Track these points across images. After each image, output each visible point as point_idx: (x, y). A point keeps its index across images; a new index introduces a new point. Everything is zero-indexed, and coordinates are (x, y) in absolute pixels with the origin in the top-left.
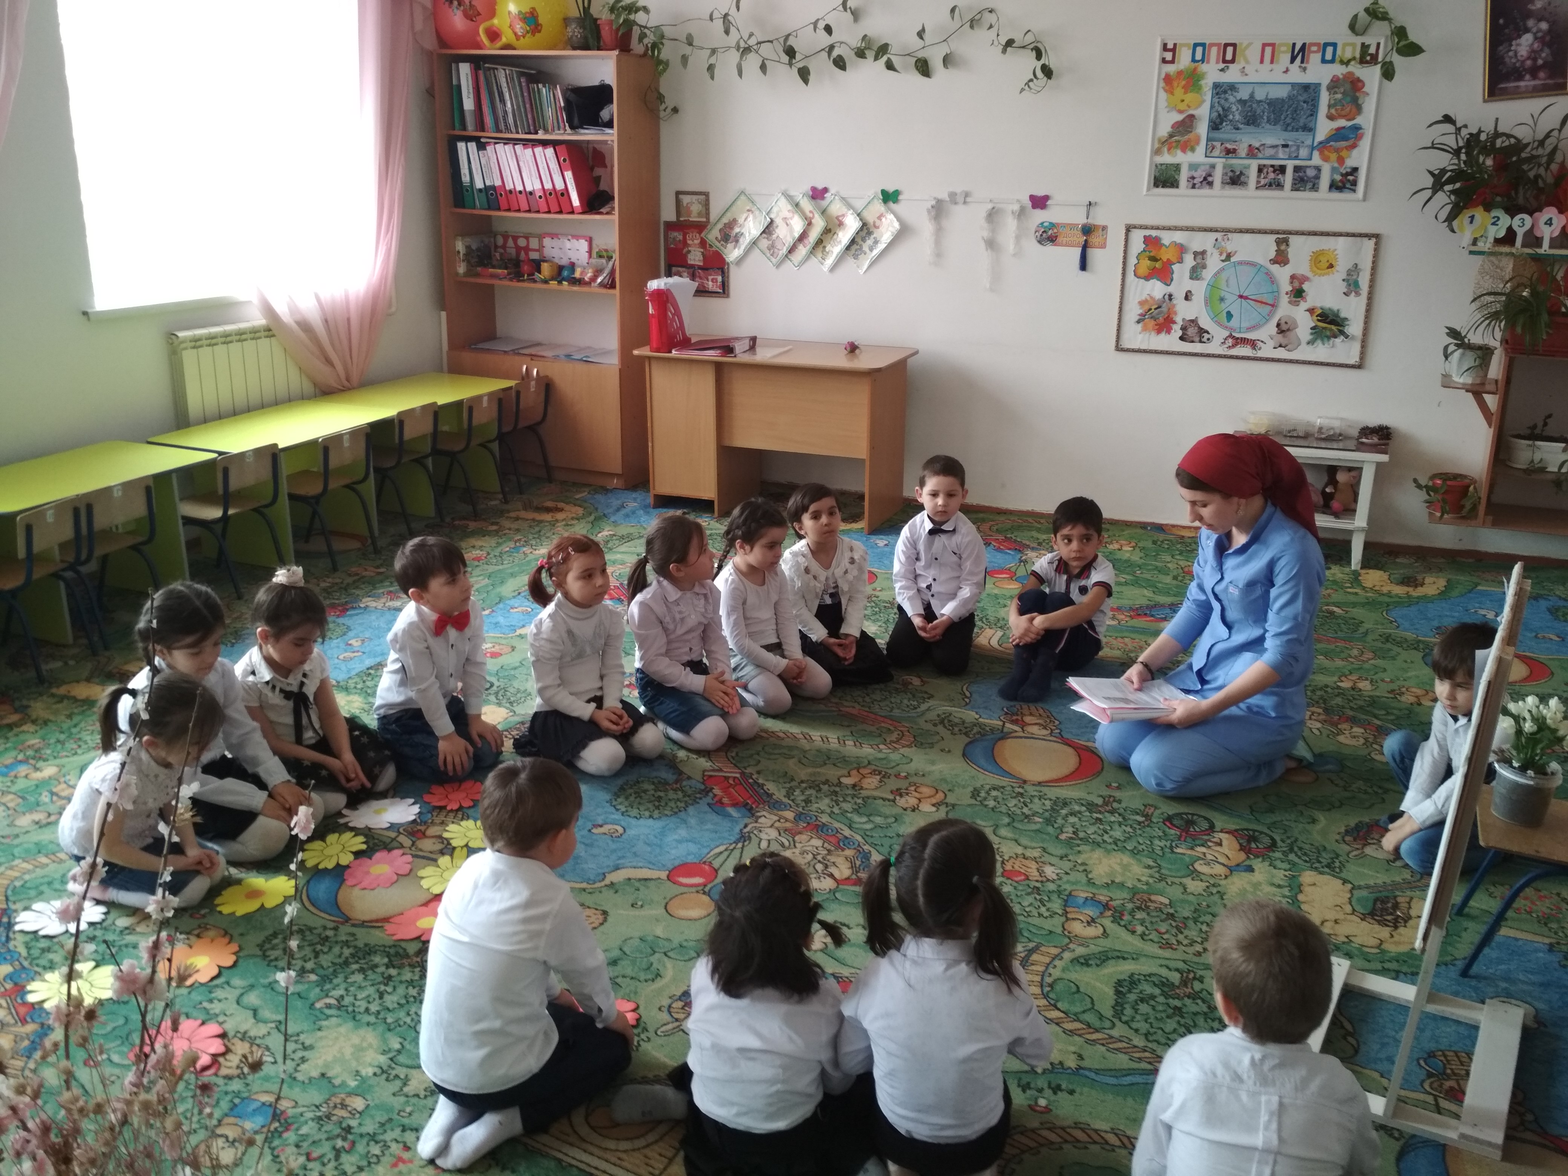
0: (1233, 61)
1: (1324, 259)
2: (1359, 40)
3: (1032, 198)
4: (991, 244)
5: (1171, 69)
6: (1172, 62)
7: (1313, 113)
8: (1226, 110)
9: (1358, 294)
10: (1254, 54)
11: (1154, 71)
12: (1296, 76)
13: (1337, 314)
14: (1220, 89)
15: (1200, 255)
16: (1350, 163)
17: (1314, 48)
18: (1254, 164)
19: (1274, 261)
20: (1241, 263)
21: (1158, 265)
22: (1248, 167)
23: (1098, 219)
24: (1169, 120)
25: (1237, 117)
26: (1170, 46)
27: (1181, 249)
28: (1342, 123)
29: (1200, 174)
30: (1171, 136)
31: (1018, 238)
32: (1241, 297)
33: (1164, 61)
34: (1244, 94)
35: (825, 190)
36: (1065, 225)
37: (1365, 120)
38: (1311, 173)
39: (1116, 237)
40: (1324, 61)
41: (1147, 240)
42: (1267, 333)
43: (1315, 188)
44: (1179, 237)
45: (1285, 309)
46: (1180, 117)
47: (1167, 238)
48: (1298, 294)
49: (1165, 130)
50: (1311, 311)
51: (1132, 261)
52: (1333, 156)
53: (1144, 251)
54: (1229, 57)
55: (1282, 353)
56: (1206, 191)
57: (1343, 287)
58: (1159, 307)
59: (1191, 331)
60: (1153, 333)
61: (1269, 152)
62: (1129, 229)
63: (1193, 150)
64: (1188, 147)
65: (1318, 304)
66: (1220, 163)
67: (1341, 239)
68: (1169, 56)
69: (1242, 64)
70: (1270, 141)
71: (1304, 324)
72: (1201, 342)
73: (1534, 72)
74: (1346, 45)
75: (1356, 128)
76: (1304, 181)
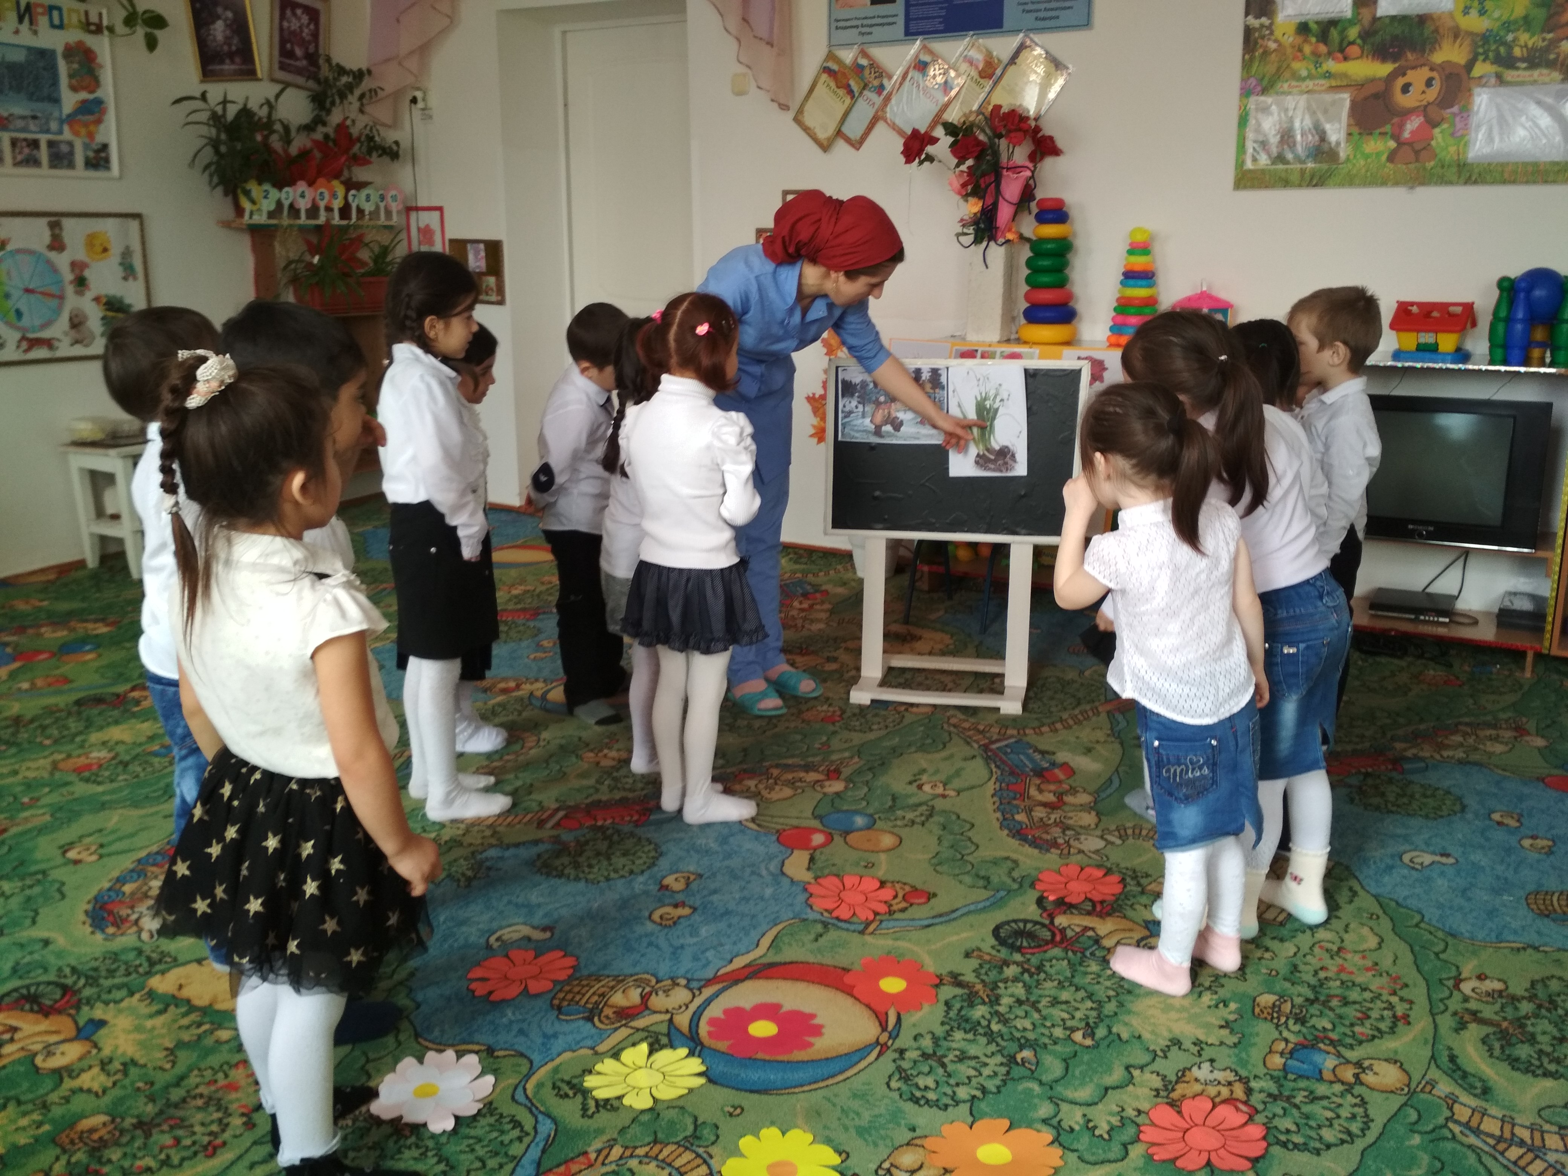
1: (97, 243)
2: (82, 7)
7: (55, 83)
9: (135, 278)
12: (26, 38)
13: (123, 301)
16: (100, 139)
17: (40, 10)
18: (6, 137)
20: (18, 251)
28: (84, 95)
32: (28, 291)
37: (107, 91)
38: (64, 148)
40: (52, 26)
42: (59, 329)
43: (71, 165)
45: (72, 301)
48: (81, 282)
50: (97, 299)
52: (83, 131)
57: (119, 272)
61: (20, 123)
65: (102, 292)
67: (111, 221)
70: (17, 110)
71: (94, 314)
73: (231, 56)
74: (70, 10)
75: (99, 102)
76: (60, 158)
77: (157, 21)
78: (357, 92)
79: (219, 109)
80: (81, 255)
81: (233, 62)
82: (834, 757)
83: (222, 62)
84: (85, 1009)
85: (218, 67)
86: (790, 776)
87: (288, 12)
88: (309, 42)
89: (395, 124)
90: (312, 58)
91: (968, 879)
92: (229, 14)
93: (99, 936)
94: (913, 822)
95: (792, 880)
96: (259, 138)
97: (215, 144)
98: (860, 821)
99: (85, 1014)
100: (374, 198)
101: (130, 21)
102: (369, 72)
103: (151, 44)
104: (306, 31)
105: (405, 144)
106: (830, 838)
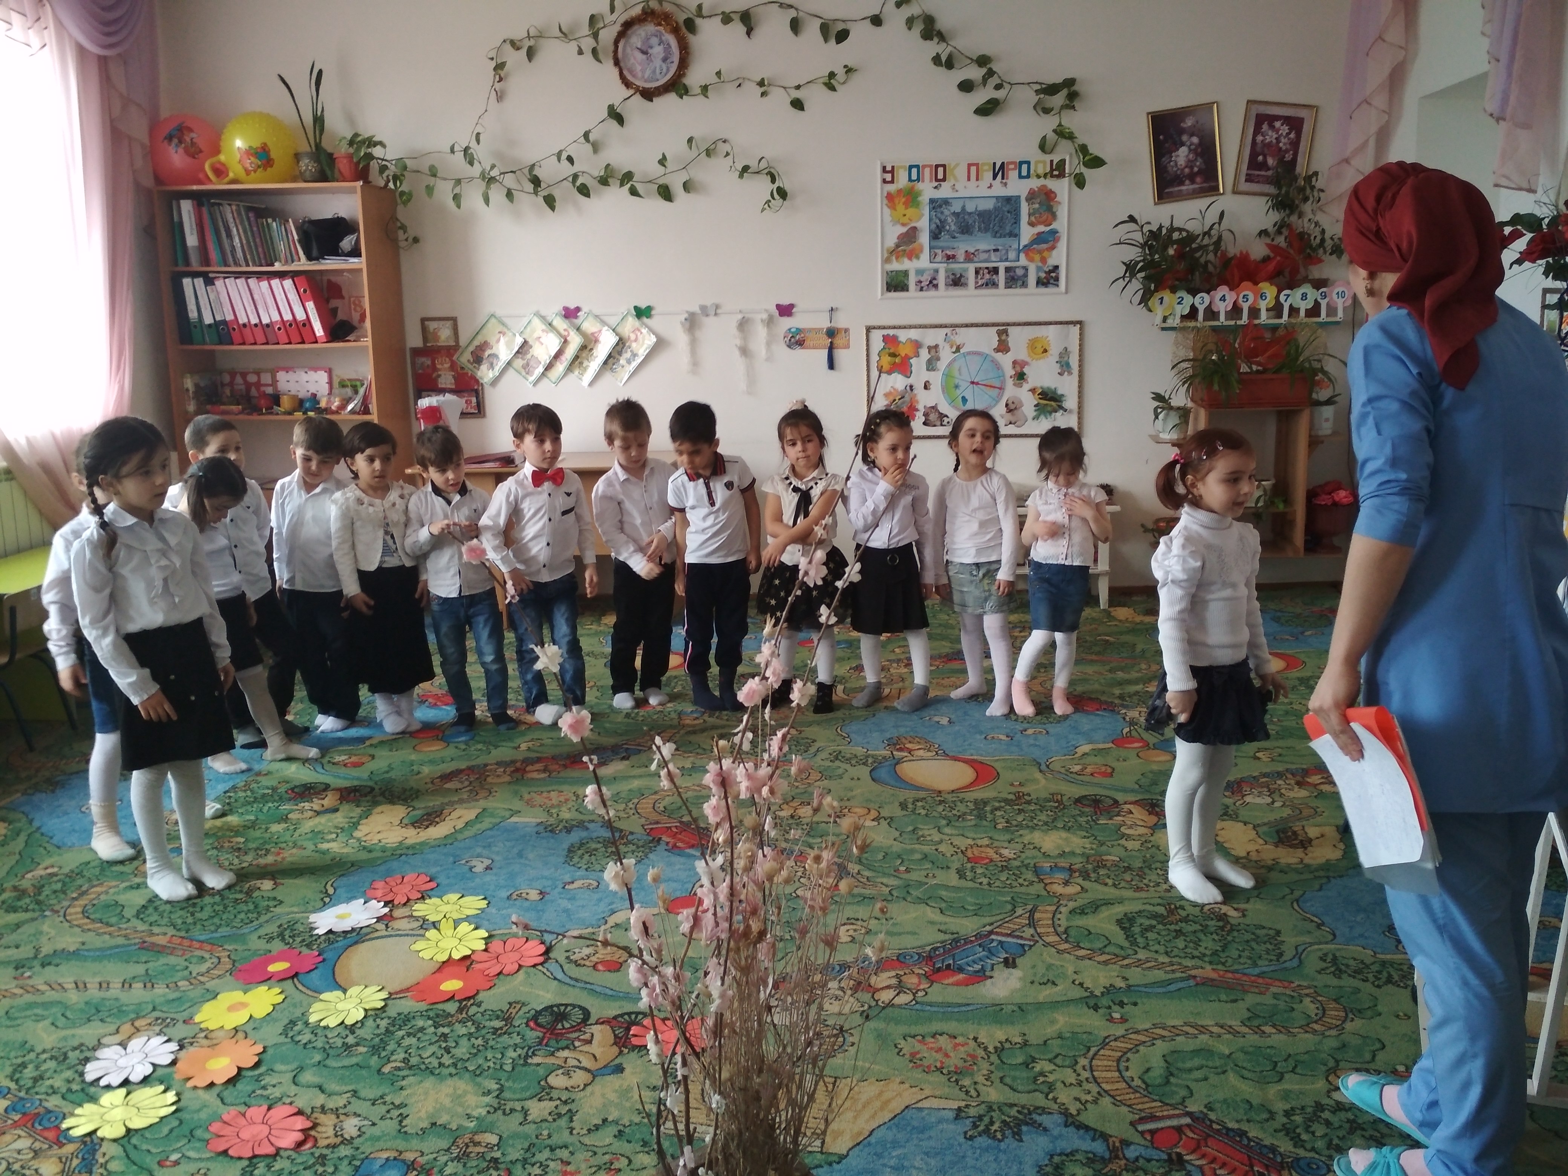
0: (944, 180)
1: (1039, 346)
2: (1048, 158)
3: (778, 307)
4: (745, 351)
5: (892, 188)
6: (892, 182)
7: (1017, 221)
8: (943, 222)
9: (1070, 373)
10: (961, 172)
11: (878, 191)
12: (999, 190)
13: (1055, 391)
14: (936, 205)
15: (934, 349)
16: (1051, 262)
17: (1012, 166)
19: (997, 350)
20: (969, 353)
21: (897, 360)
22: (966, 270)
23: (841, 322)
24: (895, 232)
25: (953, 227)
26: (889, 168)
27: (917, 345)
28: (1041, 228)
29: (926, 278)
30: (897, 246)
31: (769, 344)
32: (973, 383)
33: (885, 181)
34: (956, 207)
35: (578, 309)
36: (810, 330)
37: (1061, 224)
38: (1020, 272)
39: (858, 338)
40: (1021, 177)
41: (886, 338)
43: (1024, 285)
44: (913, 334)
46: (904, 230)
47: (903, 336)
48: (1021, 377)
49: (891, 241)
50: (1033, 390)
51: (874, 358)
52: (1037, 257)
53: (884, 348)
54: (940, 176)
55: (1013, 430)
56: (932, 293)
57: (1057, 368)
58: (903, 397)
59: (933, 417)
61: (984, 256)
62: (869, 329)
63: (918, 258)
64: (913, 255)
65: (1039, 385)
66: (942, 268)
67: (1052, 328)
68: (888, 177)
69: (952, 182)
70: (983, 246)
71: (1029, 403)
73: (1192, 178)
74: (1037, 162)
75: (1054, 232)
76: (1015, 280)
77: (1095, 162)
80: (1023, 355)
81: (1193, 182)
83: (1182, 183)
87: (1264, 127)
88: (1287, 151)
90: (1287, 166)
100: (1313, 296)
103: (1081, 182)
104: (1284, 140)
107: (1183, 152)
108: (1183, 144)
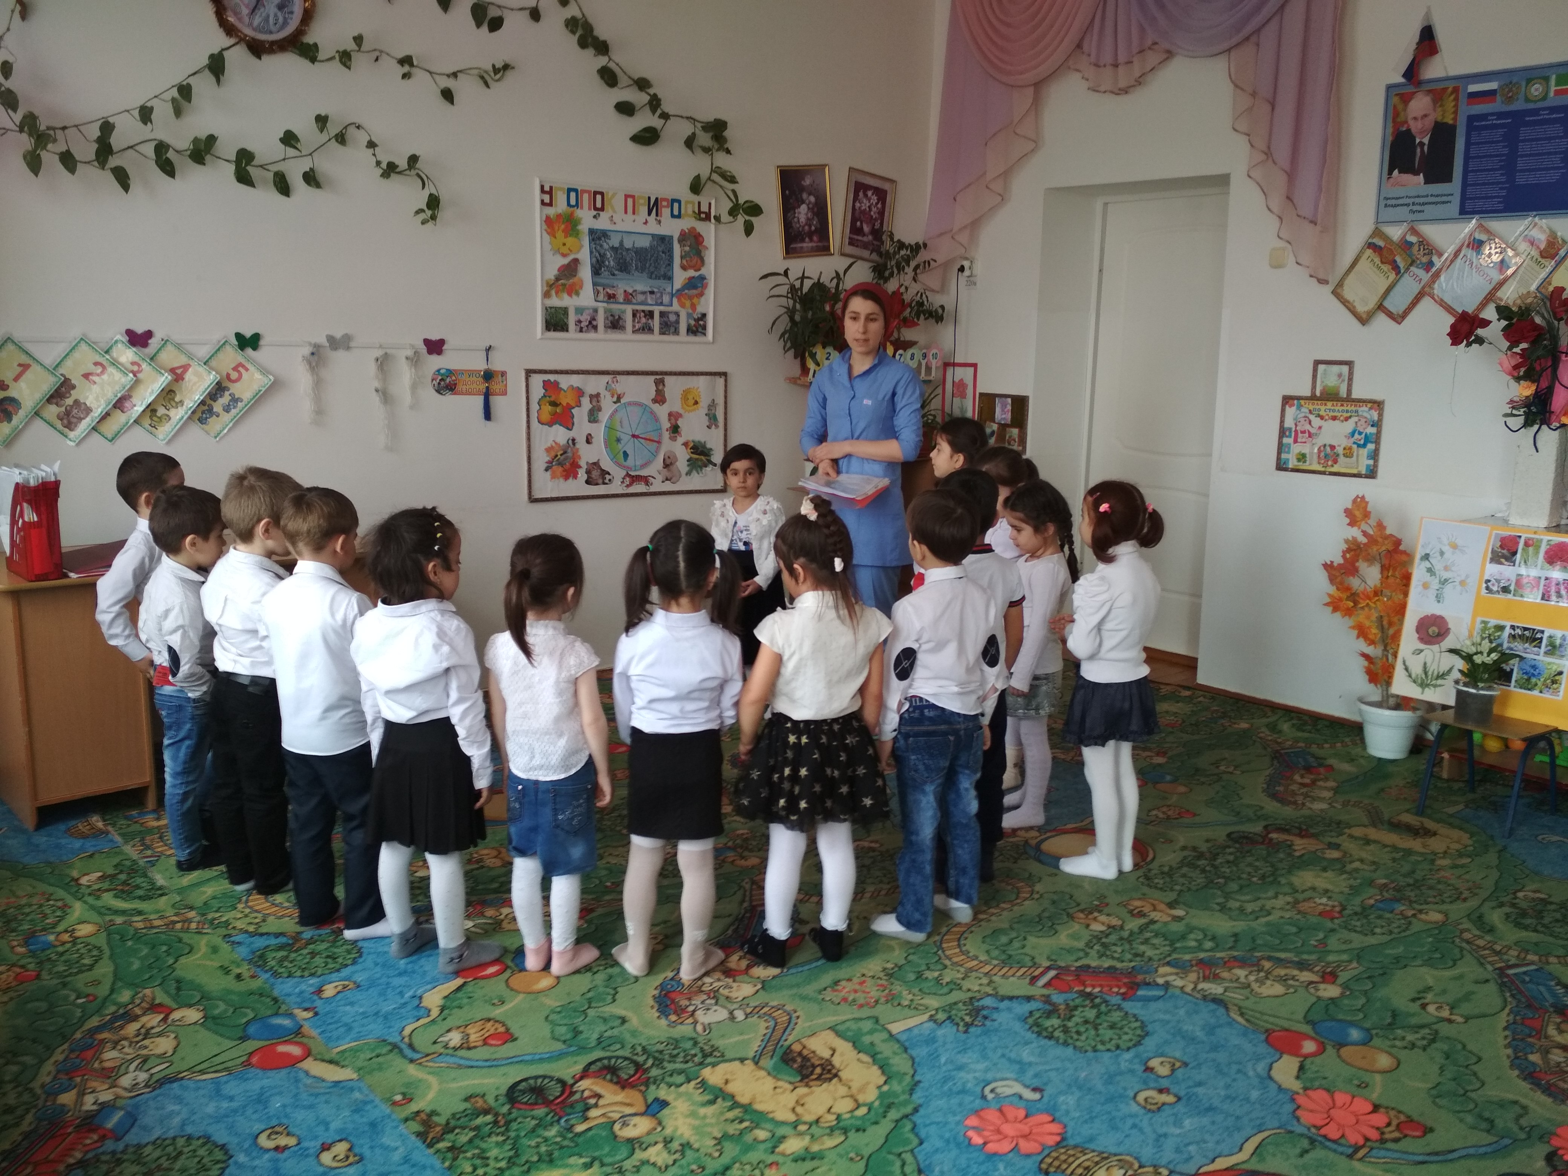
0: (602, 209)
1: (690, 397)
2: (695, 198)
3: (427, 342)
4: (385, 395)
5: (551, 211)
6: (550, 204)
7: (670, 264)
8: (603, 256)
9: (717, 426)
10: (618, 202)
11: (537, 214)
12: (653, 228)
13: (704, 445)
14: (597, 236)
15: (595, 398)
16: (700, 309)
17: (665, 203)
18: (629, 309)
19: (655, 401)
20: (630, 404)
21: (558, 410)
22: (624, 312)
23: (497, 365)
24: (555, 263)
25: (612, 263)
26: (547, 188)
27: (580, 393)
28: (691, 273)
29: (585, 317)
30: (557, 279)
31: (414, 387)
32: (634, 436)
33: (543, 203)
34: (615, 241)
35: (149, 334)
36: (462, 372)
37: (709, 270)
38: (672, 318)
39: (516, 382)
40: (673, 216)
41: (546, 384)
42: (655, 469)
43: (676, 332)
44: (575, 381)
46: (566, 261)
47: (565, 382)
48: (675, 430)
49: (551, 273)
50: (686, 444)
51: (535, 407)
52: (688, 303)
53: (545, 396)
54: (599, 205)
55: (668, 487)
56: (592, 335)
57: (705, 421)
58: (565, 452)
59: (595, 474)
60: (562, 480)
61: (641, 298)
62: (529, 373)
63: (578, 294)
64: (573, 290)
65: (691, 439)
66: (601, 306)
67: (702, 378)
68: (547, 199)
69: (610, 213)
70: (640, 287)
72: (604, 483)
73: (810, 235)
74: (687, 202)
75: (702, 278)
76: (669, 327)
77: (755, 210)
78: (913, 264)
79: (798, 284)
80: (677, 407)
81: (811, 240)
82: (1331, 958)
83: (803, 241)
84: (653, 1087)
85: (800, 245)
86: (1282, 972)
87: (861, 194)
88: (876, 220)
89: (943, 289)
90: (877, 234)
91: (1469, 1119)
92: (812, 199)
93: (663, 1022)
94: (1413, 1046)
95: (1280, 1086)
96: (827, 308)
97: (791, 312)
98: (1355, 1034)
99: (653, 1092)
100: (918, 355)
101: (733, 212)
102: (925, 245)
103: (749, 229)
104: (874, 209)
105: (950, 307)
106: (1322, 1049)
107: (803, 208)
108: (803, 202)
